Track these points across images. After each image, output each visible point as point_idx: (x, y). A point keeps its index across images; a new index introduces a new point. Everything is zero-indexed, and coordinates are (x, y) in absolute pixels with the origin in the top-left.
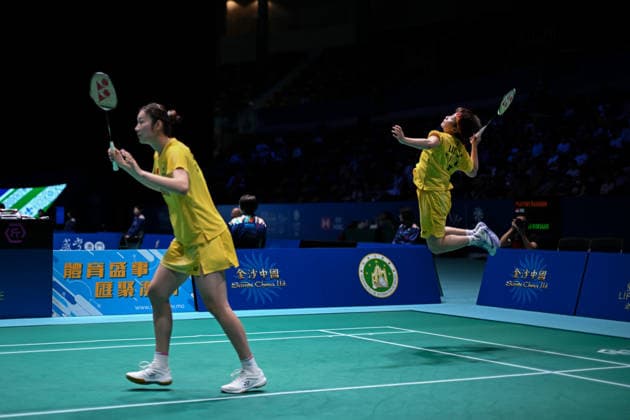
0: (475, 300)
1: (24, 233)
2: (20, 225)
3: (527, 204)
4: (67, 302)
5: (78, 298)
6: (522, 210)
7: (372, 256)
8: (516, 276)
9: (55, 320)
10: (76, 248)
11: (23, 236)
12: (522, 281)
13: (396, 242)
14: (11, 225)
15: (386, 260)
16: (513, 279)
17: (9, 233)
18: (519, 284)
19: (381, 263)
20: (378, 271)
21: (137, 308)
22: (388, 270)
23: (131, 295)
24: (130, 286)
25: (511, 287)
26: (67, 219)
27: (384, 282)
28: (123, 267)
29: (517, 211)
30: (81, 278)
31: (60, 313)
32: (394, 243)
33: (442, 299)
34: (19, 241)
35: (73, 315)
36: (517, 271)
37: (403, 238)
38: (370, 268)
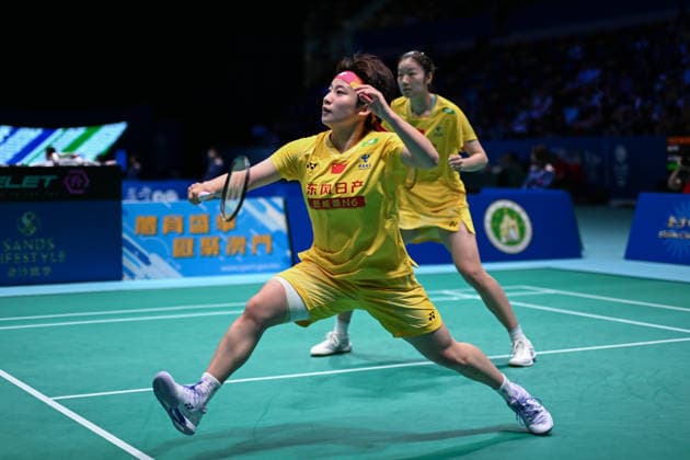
0: (623, 253)
1: (88, 181)
2: (82, 172)
3: (682, 141)
4: (140, 262)
5: (153, 257)
6: (676, 148)
7: (500, 204)
8: (671, 225)
9: (125, 284)
10: (143, 199)
11: (86, 185)
12: (678, 231)
13: (529, 187)
14: (71, 172)
15: (517, 209)
16: (668, 229)
17: (69, 182)
18: (675, 235)
19: (511, 213)
20: (507, 222)
21: (224, 269)
22: (520, 220)
23: (216, 252)
24: (215, 243)
25: (664, 239)
26: (129, 164)
27: (515, 234)
28: (206, 221)
29: (670, 149)
30: (155, 235)
31: (132, 276)
32: (525, 187)
33: (584, 253)
34: (81, 192)
35: (147, 277)
36: (672, 220)
37: (534, 182)
38: (498, 218)
